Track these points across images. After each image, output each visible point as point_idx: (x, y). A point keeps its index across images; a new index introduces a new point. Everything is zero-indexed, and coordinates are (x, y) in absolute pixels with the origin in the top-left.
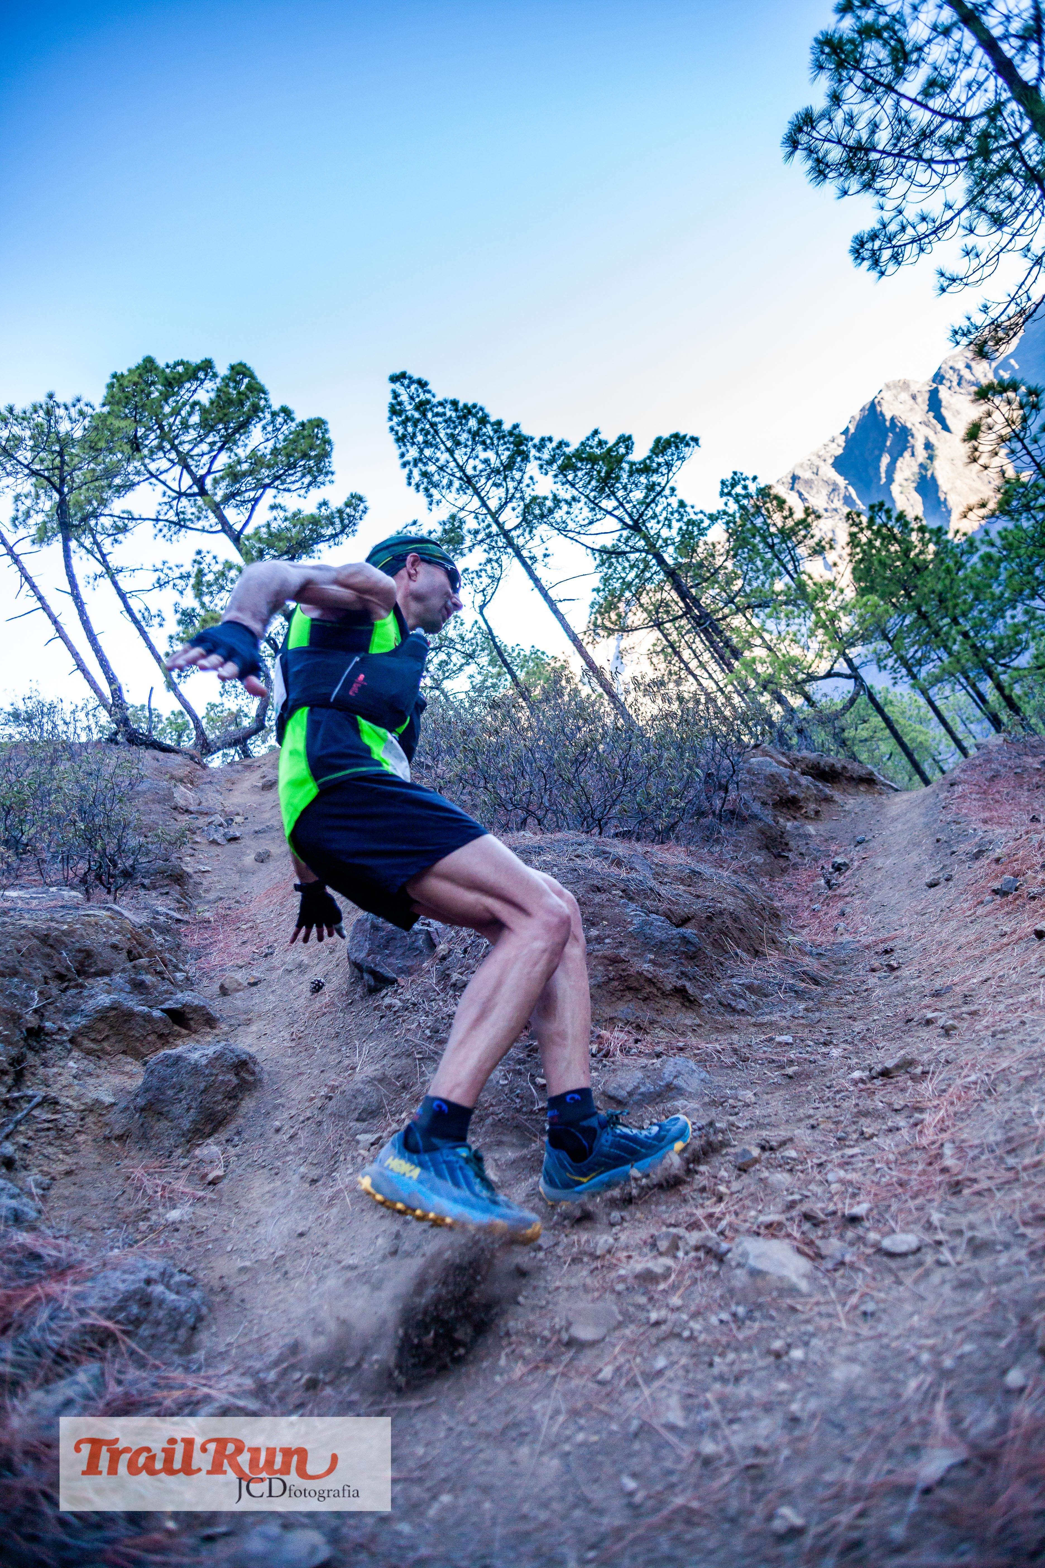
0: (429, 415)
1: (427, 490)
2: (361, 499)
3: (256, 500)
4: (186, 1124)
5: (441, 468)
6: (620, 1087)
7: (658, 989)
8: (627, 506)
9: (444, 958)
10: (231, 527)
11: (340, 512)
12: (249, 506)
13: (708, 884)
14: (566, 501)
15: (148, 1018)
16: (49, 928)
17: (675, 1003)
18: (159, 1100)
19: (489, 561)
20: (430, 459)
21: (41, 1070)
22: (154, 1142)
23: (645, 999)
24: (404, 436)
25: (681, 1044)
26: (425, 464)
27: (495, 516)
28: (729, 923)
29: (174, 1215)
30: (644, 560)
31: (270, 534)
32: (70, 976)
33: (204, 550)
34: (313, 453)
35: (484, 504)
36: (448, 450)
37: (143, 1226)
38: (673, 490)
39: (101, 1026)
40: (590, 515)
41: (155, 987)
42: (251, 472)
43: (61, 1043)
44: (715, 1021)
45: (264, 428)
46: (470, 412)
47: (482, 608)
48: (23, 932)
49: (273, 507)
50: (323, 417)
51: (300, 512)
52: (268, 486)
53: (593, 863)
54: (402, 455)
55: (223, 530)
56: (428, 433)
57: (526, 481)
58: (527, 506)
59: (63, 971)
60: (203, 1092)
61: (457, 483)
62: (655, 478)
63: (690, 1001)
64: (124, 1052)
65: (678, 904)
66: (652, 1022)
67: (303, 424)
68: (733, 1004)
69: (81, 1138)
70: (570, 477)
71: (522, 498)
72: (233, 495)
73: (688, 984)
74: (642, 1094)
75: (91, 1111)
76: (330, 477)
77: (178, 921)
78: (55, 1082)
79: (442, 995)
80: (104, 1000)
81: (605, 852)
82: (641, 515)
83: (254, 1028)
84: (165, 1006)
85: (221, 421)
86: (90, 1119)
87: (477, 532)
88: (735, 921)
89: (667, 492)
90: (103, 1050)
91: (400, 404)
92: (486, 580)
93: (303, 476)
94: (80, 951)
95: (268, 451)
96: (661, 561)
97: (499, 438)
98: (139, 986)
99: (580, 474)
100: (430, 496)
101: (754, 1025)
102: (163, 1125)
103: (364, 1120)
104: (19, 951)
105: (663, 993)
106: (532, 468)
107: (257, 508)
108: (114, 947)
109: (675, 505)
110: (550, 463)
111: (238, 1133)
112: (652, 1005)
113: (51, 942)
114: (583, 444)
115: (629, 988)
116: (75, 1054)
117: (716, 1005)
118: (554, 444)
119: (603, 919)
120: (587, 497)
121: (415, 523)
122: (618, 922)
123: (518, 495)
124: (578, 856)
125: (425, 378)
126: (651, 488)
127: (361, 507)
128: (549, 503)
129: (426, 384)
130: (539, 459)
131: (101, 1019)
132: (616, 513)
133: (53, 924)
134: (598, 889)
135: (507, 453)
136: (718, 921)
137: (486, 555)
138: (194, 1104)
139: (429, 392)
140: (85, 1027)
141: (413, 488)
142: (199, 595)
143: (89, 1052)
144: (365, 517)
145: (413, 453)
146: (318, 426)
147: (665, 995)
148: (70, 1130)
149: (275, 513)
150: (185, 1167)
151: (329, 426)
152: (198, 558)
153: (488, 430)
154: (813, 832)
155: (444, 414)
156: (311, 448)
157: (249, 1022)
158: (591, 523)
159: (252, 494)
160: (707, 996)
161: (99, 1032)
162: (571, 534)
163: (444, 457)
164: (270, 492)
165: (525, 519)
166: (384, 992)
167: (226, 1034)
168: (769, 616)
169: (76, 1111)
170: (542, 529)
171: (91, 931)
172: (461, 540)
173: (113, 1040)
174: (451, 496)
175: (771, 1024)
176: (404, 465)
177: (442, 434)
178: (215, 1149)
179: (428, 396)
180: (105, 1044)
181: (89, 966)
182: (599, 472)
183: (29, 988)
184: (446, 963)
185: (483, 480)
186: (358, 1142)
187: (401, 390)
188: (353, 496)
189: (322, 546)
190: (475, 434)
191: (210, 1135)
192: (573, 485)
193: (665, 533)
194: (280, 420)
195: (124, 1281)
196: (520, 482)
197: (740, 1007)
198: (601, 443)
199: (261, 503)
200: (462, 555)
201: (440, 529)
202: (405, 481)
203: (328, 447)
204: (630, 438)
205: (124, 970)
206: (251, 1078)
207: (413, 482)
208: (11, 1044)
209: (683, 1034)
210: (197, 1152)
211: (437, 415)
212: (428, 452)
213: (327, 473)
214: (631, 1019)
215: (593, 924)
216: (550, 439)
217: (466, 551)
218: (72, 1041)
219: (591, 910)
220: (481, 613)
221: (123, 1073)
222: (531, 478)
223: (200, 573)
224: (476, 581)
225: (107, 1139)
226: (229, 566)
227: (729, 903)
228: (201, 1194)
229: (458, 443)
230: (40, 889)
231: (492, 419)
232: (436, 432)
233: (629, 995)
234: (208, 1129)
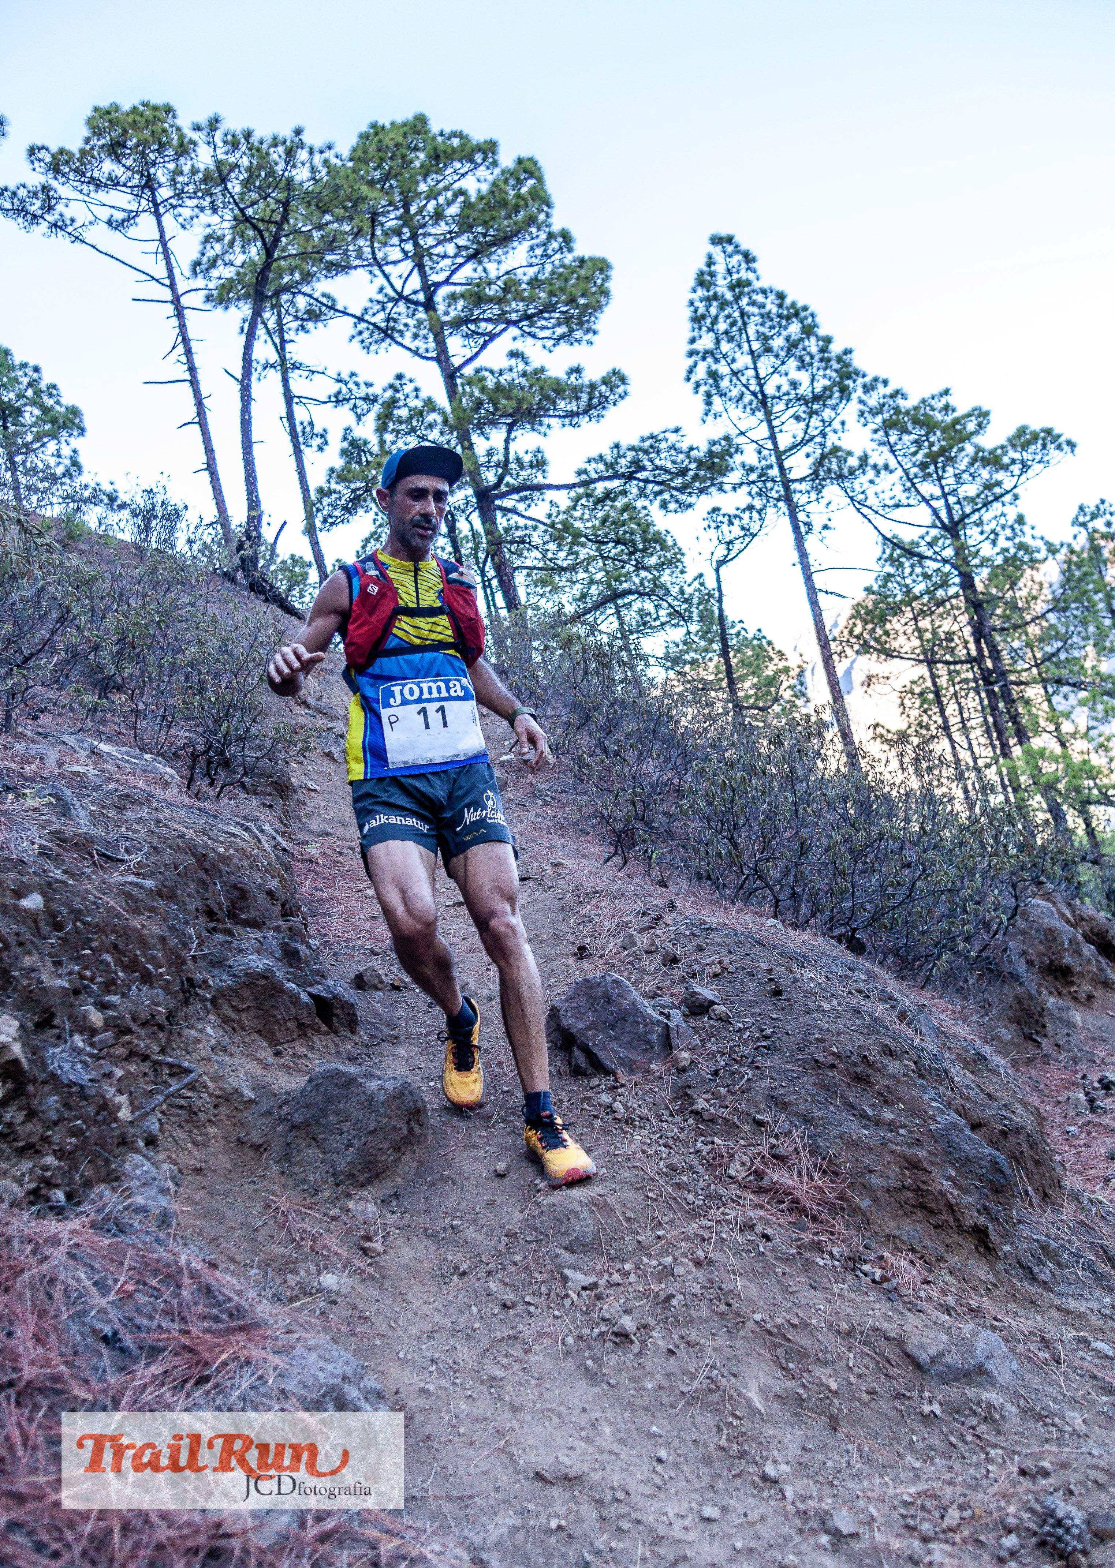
0: (744, 301)
1: (709, 395)
2: (623, 379)
3: (492, 336)
4: (342, 1165)
5: (735, 373)
6: (922, 1346)
7: (957, 1220)
8: (952, 499)
9: (684, 1070)
10: (448, 358)
11: (593, 387)
12: (481, 341)
13: (995, 1079)
14: (875, 466)
15: (295, 999)
16: (206, 846)
17: (969, 1244)
18: (318, 1123)
19: (751, 508)
20: (725, 357)
21: (186, 1031)
22: (297, 1169)
23: (937, 1227)
24: (703, 317)
25: (974, 1304)
26: (717, 361)
27: (780, 456)
28: (1025, 1147)
29: (329, 1280)
30: (948, 574)
31: (498, 387)
32: (221, 915)
33: (408, 376)
34: (582, 301)
35: (773, 437)
36: (751, 352)
37: (292, 1280)
38: (1016, 498)
39: (246, 993)
40: (902, 497)
41: (307, 963)
42: (500, 301)
43: (203, 1000)
44: (1013, 1286)
45: (532, 249)
46: (797, 315)
47: (721, 563)
48: (179, 842)
49: (513, 354)
50: (610, 259)
51: (543, 370)
52: (515, 323)
53: (879, 1009)
54: (693, 341)
55: (437, 359)
56: (733, 324)
57: (836, 425)
58: (823, 457)
59: (215, 908)
60: (371, 1132)
61: (748, 397)
62: (1000, 476)
63: (987, 1248)
64: (259, 1032)
65: (968, 1099)
66: (940, 1259)
67: (582, 261)
68: (1036, 1270)
69: (211, 1130)
70: (893, 439)
71: (823, 445)
72: (467, 321)
73: (989, 1224)
74: (947, 1366)
75: (227, 1100)
76: (590, 336)
77: (284, 850)
78: (195, 1050)
79: (678, 1119)
80: (257, 962)
81: (891, 998)
82: (965, 516)
83: (402, 1051)
84: (314, 991)
85: (485, 224)
86: (224, 1110)
87: (752, 469)
88: (1031, 1147)
89: (1008, 498)
90: (239, 1022)
91: (712, 274)
92: (737, 531)
93: (559, 324)
94: (235, 887)
95: (526, 279)
96: (967, 582)
97: (821, 360)
98: (290, 956)
99: (905, 437)
100: (709, 404)
101: (1059, 1308)
102: (312, 1153)
103: (573, 1251)
104: (176, 868)
105: (960, 1226)
106: (850, 411)
107: (490, 346)
108: (270, 894)
109: (1011, 518)
110: (875, 412)
111: (396, 1196)
112: (943, 1237)
113: (207, 865)
114: (923, 401)
115: (923, 1207)
116: (212, 1017)
117: (1014, 1263)
118: (889, 390)
119: (900, 1099)
120: (906, 471)
121: (677, 430)
122: (915, 1110)
123: (818, 439)
124: (859, 991)
125: (754, 252)
126: (988, 486)
127: (620, 390)
128: (853, 462)
129: (754, 260)
130: (861, 401)
131: (249, 985)
132: (934, 503)
133: (205, 838)
134: (890, 1053)
135: (827, 383)
136: (1013, 1140)
137: (749, 500)
138: (356, 1143)
139: (754, 271)
140: (230, 988)
141: (691, 385)
142: (381, 429)
143: (226, 1020)
144: (621, 404)
145: (706, 342)
146: (601, 270)
147: (961, 1229)
148: (203, 1116)
149: (513, 362)
150: (333, 1218)
151: (613, 273)
152: (397, 383)
153: (813, 345)
154: (1079, 1023)
155: (763, 306)
156: (583, 295)
157: (395, 1040)
158: (897, 506)
159: (490, 327)
160: (1006, 1248)
161: (242, 1000)
162: (865, 510)
163: (743, 360)
164: (513, 331)
165: (815, 473)
166: (595, 1081)
167: (367, 1046)
168: (1082, 703)
169: (211, 1095)
170: (832, 491)
171: (246, 863)
172: (725, 470)
173: (252, 1013)
174: (735, 412)
175: (1080, 1316)
176: (691, 354)
177: (751, 330)
178: (371, 1208)
179: (751, 276)
180: (244, 1016)
181: (241, 909)
182: (932, 445)
183: (186, 923)
184: (685, 1076)
185: (781, 406)
186: (565, 1279)
187: (719, 257)
188: (614, 373)
189: (554, 422)
190: (792, 345)
191: (362, 1185)
192: (893, 452)
193: (987, 550)
194: (555, 245)
195: (321, 1369)
196: (828, 424)
197: (1042, 1277)
198: (946, 408)
199: (497, 341)
200: (721, 489)
201: (704, 448)
202: (684, 374)
203: (603, 300)
204: (986, 414)
205: (277, 929)
206: (417, 1130)
207: (694, 378)
208: (169, 993)
209: (974, 1288)
210: (351, 1204)
211: (753, 303)
212: (725, 347)
213: (588, 330)
214: (917, 1247)
215: (886, 1102)
216: (885, 383)
217: (727, 487)
218: (213, 1001)
219: (886, 1082)
220: (717, 571)
221: (257, 1059)
222: (843, 423)
223: (392, 403)
224: (725, 527)
225: (240, 1142)
226: (430, 406)
227: (1022, 1117)
228: (358, 1264)
229: (769, 350)
230: (133, 752)
231: (822, 332)
232: (745, 324)
233: (919, 1215)
234: (362, 1178)
